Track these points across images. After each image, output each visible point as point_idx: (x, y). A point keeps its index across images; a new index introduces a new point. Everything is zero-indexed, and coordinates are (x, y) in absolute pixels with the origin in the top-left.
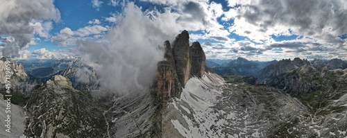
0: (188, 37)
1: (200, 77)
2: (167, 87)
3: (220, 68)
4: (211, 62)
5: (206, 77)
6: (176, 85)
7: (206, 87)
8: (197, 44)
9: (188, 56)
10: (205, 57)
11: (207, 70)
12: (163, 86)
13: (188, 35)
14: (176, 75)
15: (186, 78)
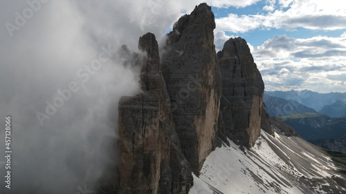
0: (213, 26)
1: (245, 144)
2: (147, 171)
3: (318, 119)
4: (280, 99)
5: (264, 145)
6: (175, 166)
7: (266, 178)
8: (238, 47)
9: (211, 81)
10: (262, 85)
11: (269, 123)
12: (135, 170)
13: (213, 17)
14: (174, 136)
15: (204, 145)
